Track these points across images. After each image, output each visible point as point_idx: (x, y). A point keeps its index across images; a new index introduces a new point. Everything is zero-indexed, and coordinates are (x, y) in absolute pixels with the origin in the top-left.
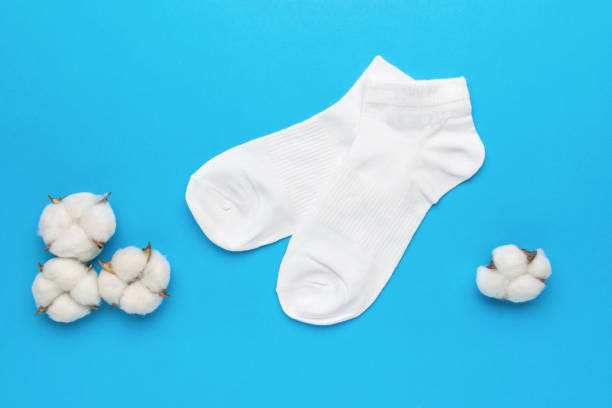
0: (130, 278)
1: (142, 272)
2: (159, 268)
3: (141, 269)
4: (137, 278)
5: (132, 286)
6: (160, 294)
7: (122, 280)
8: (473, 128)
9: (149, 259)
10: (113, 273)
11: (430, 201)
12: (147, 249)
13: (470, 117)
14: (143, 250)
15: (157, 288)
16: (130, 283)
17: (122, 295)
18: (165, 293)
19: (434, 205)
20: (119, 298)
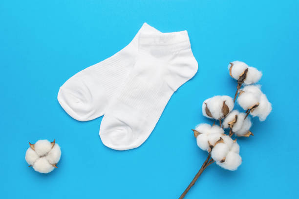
0: (41, 154)
1: (48, 153)
2: (56, 153)
3: (47, 151)
4: (45, 155)
5: (42, 158)
6: (53, 165)
7: (37, 154)
8: (192, 55)
9: (52, 148)
10: (34, 150)
11: (173, 90)
12: (53, 143)
13: (190, 50)
14: (51, 143)
15: (53, 163)
16: (41, 157)
17: (36, 161)
18: (56, 165)
19: (175, 92)
20: (34, 163)
